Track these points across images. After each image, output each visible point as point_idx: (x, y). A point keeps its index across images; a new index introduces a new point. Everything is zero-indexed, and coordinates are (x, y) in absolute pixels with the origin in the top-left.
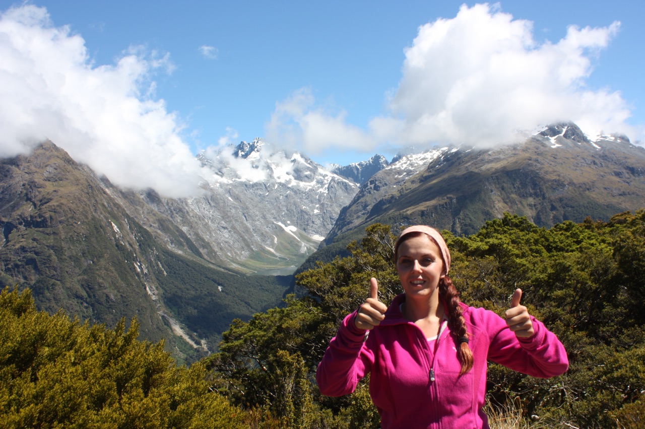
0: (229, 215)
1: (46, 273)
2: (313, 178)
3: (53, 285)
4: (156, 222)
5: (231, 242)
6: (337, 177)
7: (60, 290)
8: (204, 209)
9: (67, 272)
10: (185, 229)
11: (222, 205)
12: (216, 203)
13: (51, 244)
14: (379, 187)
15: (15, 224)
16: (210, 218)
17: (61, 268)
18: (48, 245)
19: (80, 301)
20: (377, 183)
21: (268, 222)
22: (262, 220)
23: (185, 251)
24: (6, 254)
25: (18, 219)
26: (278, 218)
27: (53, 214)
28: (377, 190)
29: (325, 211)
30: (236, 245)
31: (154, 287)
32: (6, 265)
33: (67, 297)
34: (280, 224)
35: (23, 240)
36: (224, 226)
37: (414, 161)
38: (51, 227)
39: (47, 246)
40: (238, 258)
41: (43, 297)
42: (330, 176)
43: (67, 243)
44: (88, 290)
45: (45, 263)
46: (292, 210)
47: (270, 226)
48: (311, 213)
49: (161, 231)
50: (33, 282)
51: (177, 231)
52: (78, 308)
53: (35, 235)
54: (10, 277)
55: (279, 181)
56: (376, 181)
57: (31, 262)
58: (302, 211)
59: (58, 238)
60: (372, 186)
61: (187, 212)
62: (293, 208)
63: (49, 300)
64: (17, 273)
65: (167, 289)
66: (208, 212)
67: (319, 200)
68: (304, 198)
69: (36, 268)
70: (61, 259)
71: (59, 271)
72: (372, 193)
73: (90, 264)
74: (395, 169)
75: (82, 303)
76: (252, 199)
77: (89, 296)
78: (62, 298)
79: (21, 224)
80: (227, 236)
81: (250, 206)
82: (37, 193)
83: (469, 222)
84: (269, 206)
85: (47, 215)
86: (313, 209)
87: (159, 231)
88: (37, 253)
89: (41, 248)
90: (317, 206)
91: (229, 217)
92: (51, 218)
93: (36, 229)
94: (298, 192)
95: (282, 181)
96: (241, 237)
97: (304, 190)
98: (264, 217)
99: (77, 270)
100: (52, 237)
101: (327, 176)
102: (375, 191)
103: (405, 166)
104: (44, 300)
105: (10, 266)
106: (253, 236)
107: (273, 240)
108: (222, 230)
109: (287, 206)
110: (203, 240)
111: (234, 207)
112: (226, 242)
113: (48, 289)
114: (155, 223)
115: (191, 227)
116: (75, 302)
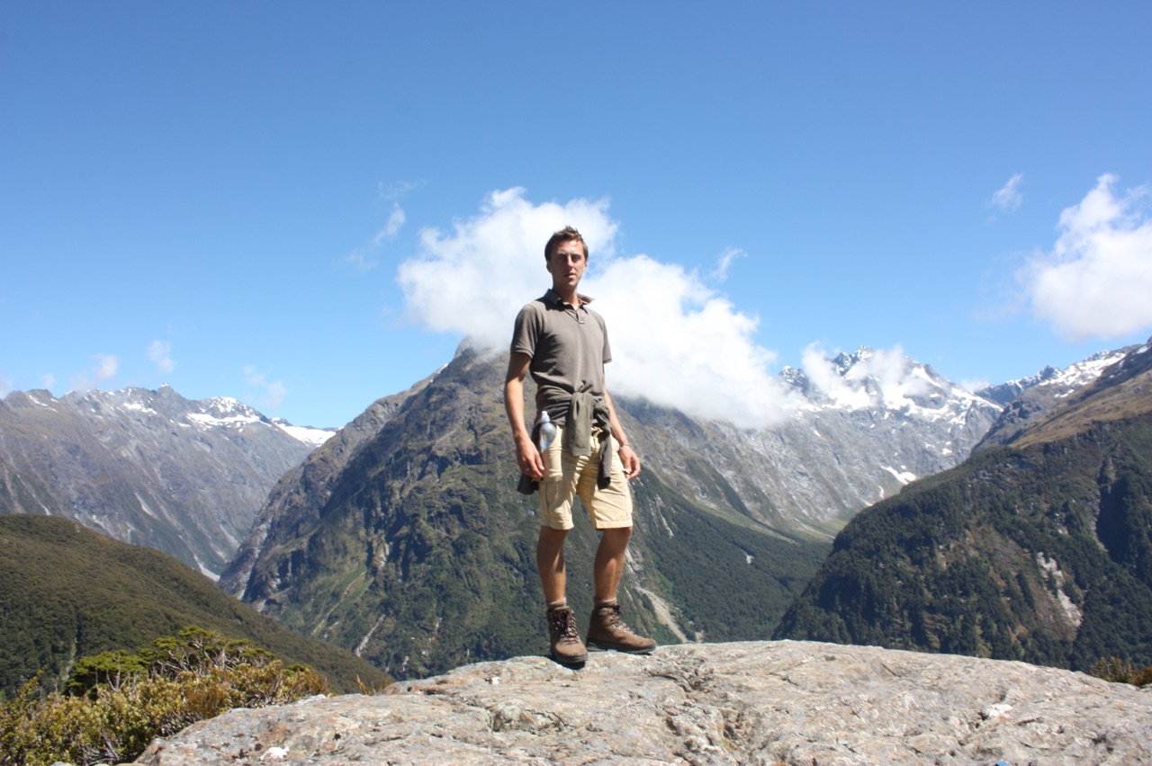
0: (812, 455)
1: (472, 526)
2: (944, 403)
3: (478, 541)
4: (684, 463)
5: (812, 495)
6: (980, 400)
7: (485, 549)
8: (772, 446)
9: (498, 525)
10: (728, 474)
11: (801, 441)
12: (792, 439)
13: (483, 486)
14: (1027, 412)
15: (450, 459)
16: (780, 460)
17: (491, 519)
18: (478, 487)
19: (509, 565)
20: (1024, 406)
21: (871, 467)
22: (863, 465)
23: (720, 505)
24: (431, 498)
25: (455, 453)
26: (888, 461)
27: (490, 446)
28: (1024, 418)
29: (960, 451)
30: (819, 499)
31: (638, 552)
32: (429, 513)
33: (493, 559)
34: (890, 469)
35: (453, 480)
36: (803, 471)
37: (1088, 372)
38: (487, 463)
39: (477, 489)
40: (819, 517)
41: (464, 557)
42: (969, 399)
43: (504, 485)
44: (521, 550)
45: (471, 512)
46: (910, 450)
47: (874, 472)
48: (938, 454)
49: (690, 476)
50: (455, 537)
51: (714, 476)
52: (505, 576)
53: (466, 474)
54: (431, 528)
55: (890, 407)
56: (1022, 402)
57: (456, 510)
58: (924, 451)
59: (493, 478)
60: (1017, 411)
61: (738, 451)
62: (911, 446)
63: (471, 562)
64: (439, 524)
65: (663, 555)
66: (778, 450)
67: (952, 435)
68: (928, 431)
69: (461, 519)
70: (492, 507)
71: (487, 522)
72: (1016, 421)
73: (530, 516)
74: (1056, 384)
75: (511, 569)
76: (849, 434)
77: (522, 560)
78: (486, 559)
79: (456, 459)
80: (805, 485)
81: (846, 444)
82: (481, 419)
83: (1132, 462)
84: (874, 444)
85: (483, 448)
86: (941, 448)
87: (686, 477)
88: (464, 499)
89: (469, 491)
90: (948, 443)
91: (810, 459)
92: (488, 452)
93: (470, 466)
94: (919, 423)
95: (897, 408)
96: (828, 487)
97: (928, 420)
98: (866, 460)
99: (512, 523)
100: (486, 477)
101: (964, 399)
102: (1021, 419)
103: (1072, 380)
104: (465, 561)
105: (432, 515)
106: (848, 486)
107: (877, 492)
108: (799, 477)
109: (901, 444)
110: (757, 490)
111: (822, 446)
112: (803, 494)
113: (471, 546)
114: (681, 465)
115: (740, 471)
116: (502, 566)
